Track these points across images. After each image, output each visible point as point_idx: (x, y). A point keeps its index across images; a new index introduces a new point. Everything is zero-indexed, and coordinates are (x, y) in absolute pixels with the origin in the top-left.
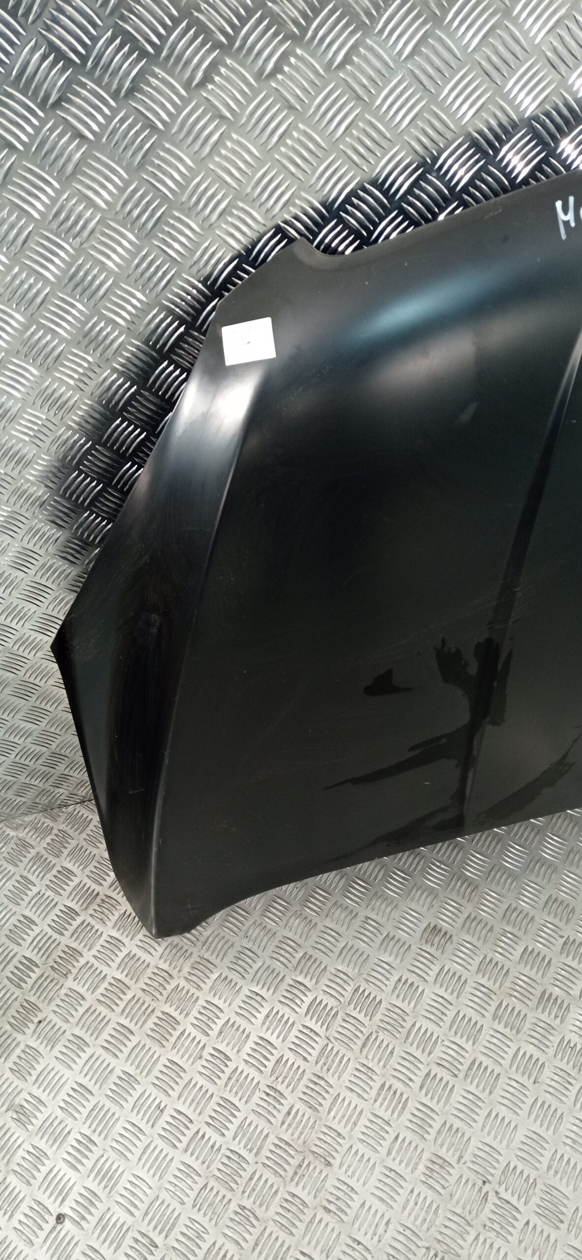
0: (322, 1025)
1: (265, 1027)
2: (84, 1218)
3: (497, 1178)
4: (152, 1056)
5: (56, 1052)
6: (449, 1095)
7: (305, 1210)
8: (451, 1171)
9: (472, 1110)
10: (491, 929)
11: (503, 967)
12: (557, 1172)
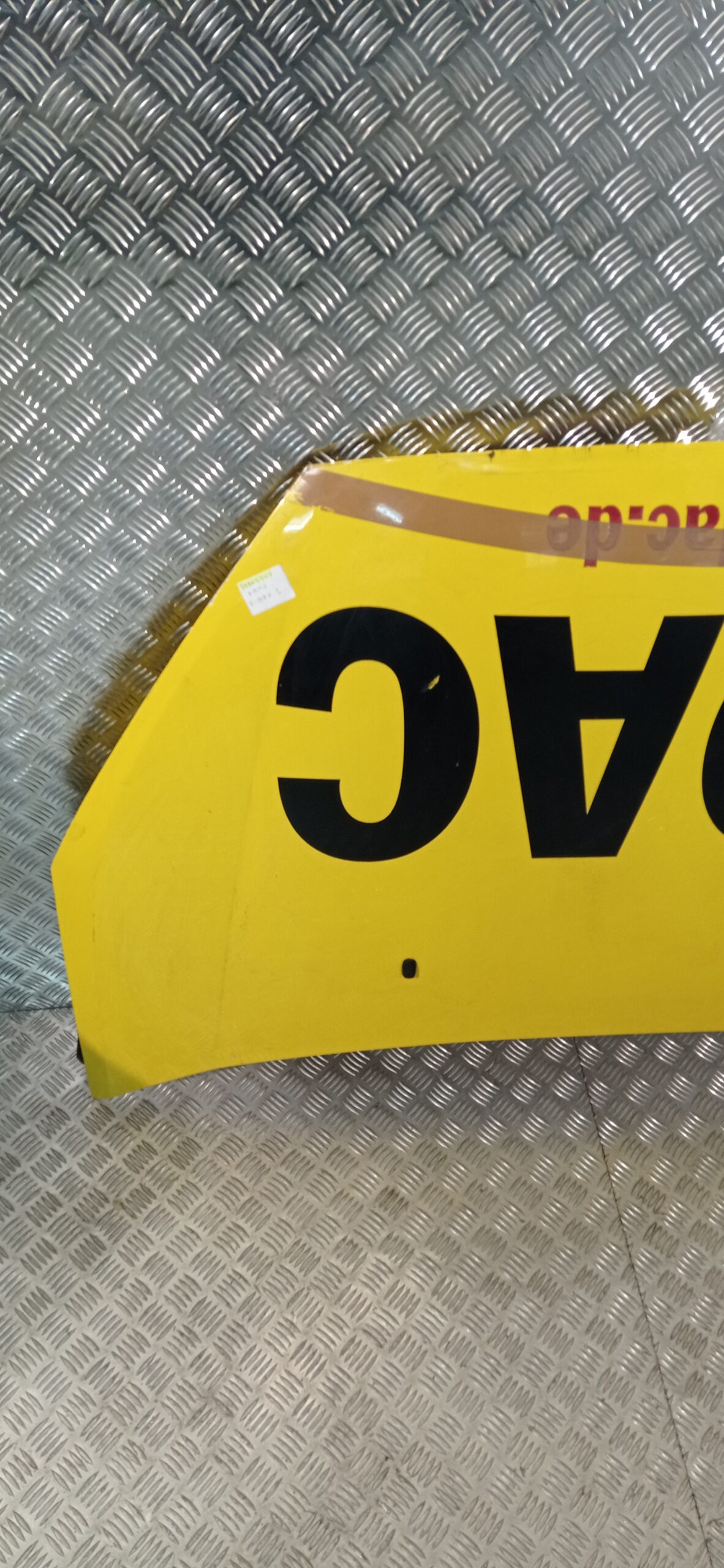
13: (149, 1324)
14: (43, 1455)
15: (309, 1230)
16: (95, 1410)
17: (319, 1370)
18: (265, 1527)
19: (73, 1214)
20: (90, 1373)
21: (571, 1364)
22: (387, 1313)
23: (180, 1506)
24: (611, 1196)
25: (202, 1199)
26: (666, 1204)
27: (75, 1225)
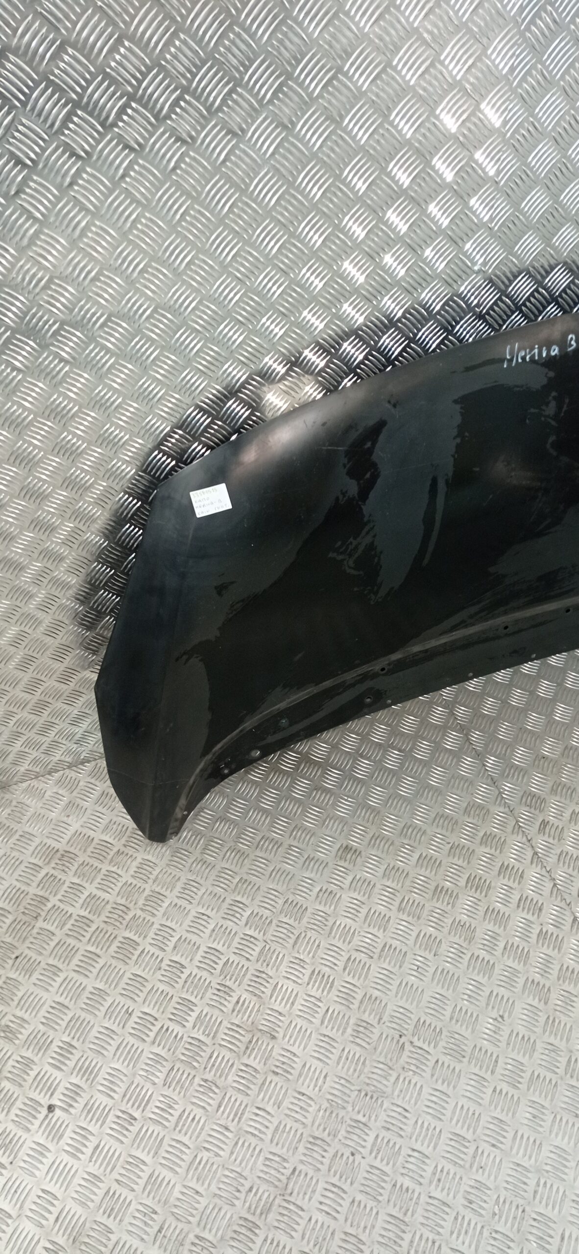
0: (260, 931)
1: (212, 939)
2: (71, 1106)
3: (411, 1031)
4: (118, 973)
5: (33, 979)
6: (367, 973)
7: (258, 1076)
8: (374, 1030)
9: (387, 982)
10: (392, 843)
11: (403, 871)
12: (457, 1021)
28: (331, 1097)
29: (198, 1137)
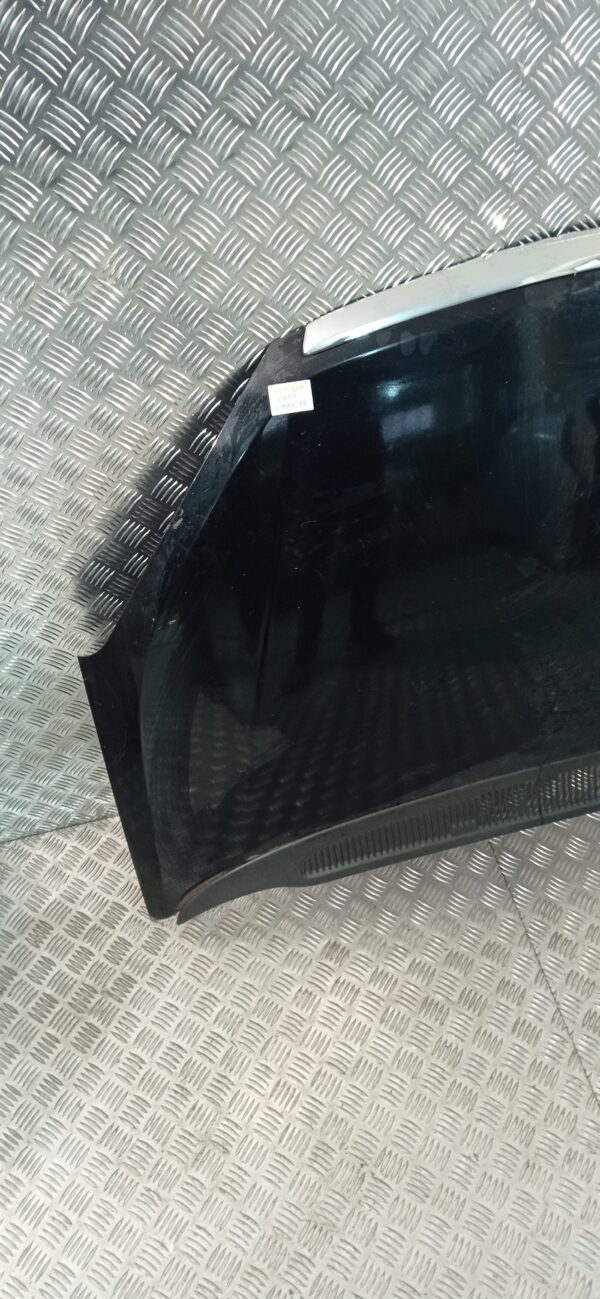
13: (147, 1089)
14: (75, 1211)
15: (269, 988)
16: (113, 1168)
17: (295, 1102)
18: (269, 1239)
19: (68, 1008)
20: (103, 1138)
21: (504, 1061)
22: (345, 1045)
23: (197, 1234)
24: (517, 916)
25: (176, 977)
26: (563, 916)
27: (72, 1017)
28: (277, 1225)
29: (131, 1252)
